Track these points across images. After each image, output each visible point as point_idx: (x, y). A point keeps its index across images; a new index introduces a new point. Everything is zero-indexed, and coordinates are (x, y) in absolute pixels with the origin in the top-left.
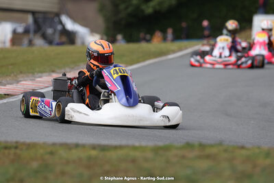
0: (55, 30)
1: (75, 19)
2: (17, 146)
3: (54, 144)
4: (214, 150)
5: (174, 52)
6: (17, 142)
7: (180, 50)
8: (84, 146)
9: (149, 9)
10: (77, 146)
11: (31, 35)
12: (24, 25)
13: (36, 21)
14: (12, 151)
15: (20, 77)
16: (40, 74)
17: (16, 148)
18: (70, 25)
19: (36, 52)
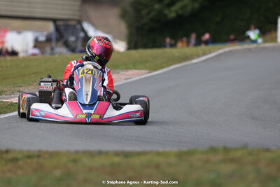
0: (77, 38)
1: (96, 27)
2: (39, 155)
3: (77, 152)
4: (238, 154)
5: (198, 56)
6: (40, 151)
7: (204, 54)
8: (107, 153)
9: (172, 13)
10: (100, 153)
11: (54, 44)
12: (45, 33)
13: (57, 29)
14: (35, 160)
17: (39, 156)
18: (92, 32)
19: (58, 60)
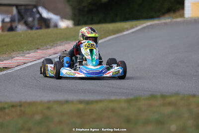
0: (34, 19)
1: (49, 9)
2: (21, 105)
3: (49, 102)
4: (173, 99)
5: (128, 29)
6: (20, 102)
7: (132, 28)
8: (72, 102)
10: (67, 102)
11: (16, 23)
12: (10, 16)
13: (19, 12)
14: (18, 108)
15: (13, 54)
16: (28, 51)
17: (21, 106)
18: (45, 14)
19: (23, 35)
